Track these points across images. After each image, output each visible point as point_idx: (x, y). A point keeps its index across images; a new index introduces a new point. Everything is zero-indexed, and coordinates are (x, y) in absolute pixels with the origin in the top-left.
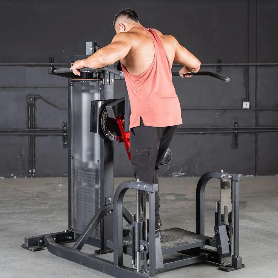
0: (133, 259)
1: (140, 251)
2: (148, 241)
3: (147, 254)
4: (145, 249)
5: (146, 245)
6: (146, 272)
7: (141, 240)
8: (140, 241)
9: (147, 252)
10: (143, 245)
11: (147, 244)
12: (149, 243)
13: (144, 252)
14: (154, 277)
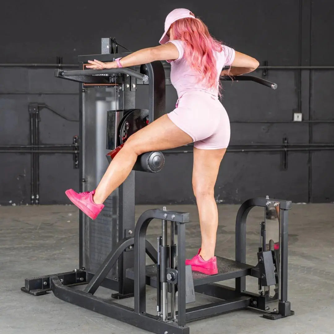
0: (157, 305)
1: (167, 282)
2: (176, 268)
3: (175, 285)
4: (173, 279)
5: (174, 274)
6: (173, 321)
7: (169, 268)
8: (166, 269)
9: (175, 282)
10: (171, 274)
11: (175, 272)
12: (177, 272)
13: (171, 282)
14: (183, 326)
